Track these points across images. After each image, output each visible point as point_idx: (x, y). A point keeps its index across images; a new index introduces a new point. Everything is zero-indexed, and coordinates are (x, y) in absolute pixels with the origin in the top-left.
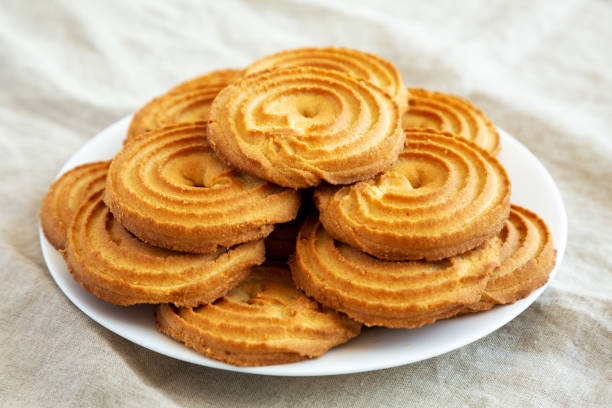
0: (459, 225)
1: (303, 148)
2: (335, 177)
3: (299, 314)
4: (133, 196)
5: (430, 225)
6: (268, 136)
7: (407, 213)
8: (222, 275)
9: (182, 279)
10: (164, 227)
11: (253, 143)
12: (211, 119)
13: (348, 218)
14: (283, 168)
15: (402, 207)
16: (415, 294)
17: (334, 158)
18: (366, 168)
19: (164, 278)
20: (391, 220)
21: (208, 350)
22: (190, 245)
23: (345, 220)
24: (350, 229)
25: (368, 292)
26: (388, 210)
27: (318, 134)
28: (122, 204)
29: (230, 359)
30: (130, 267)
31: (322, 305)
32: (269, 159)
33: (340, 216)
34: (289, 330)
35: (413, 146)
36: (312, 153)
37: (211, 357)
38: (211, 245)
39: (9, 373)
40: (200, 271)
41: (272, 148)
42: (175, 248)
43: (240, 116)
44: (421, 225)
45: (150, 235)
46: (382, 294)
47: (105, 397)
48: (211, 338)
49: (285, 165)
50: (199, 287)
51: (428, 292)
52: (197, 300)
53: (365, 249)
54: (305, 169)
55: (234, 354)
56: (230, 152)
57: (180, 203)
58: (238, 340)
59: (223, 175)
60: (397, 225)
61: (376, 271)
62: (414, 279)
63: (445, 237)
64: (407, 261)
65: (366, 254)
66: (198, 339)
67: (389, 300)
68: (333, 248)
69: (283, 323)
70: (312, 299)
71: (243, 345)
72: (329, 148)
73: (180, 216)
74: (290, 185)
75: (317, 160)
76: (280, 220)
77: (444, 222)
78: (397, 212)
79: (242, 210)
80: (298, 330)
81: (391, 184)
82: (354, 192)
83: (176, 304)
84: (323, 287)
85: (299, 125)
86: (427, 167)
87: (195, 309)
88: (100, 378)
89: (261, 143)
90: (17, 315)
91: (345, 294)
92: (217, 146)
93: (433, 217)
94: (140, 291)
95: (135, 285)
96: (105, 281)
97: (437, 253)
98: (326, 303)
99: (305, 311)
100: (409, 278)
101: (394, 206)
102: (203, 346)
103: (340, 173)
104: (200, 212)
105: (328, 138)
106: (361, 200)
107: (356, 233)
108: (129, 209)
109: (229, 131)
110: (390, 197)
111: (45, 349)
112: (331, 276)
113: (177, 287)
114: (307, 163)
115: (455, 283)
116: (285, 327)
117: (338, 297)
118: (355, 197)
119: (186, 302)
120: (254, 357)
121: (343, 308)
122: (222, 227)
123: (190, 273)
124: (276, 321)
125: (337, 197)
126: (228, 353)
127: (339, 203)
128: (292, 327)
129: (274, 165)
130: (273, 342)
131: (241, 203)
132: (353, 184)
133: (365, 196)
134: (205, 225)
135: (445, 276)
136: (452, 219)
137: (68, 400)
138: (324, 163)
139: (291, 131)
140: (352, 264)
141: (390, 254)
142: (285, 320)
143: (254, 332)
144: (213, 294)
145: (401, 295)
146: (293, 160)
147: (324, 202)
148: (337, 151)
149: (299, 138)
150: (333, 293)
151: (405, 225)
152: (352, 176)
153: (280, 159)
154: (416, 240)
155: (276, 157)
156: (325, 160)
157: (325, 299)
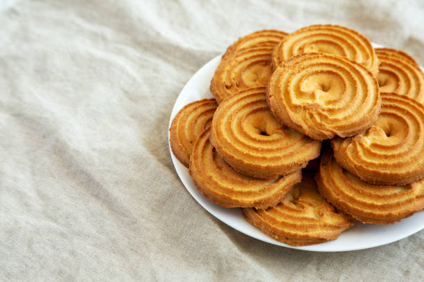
0: (416, 165)
1: (326, 117)
2: (343, 134)
3: (325, 215)
4: (229, 144)
5: (399, 165)
6: (305, 108)
7: (386, 157)
8: (281, 192)
9: (260, 194)
10: (249, 165)
11: (296, 112)
12: (270, 94)
13: (352, 159)
14: (314, 129)
15: (383, 153)
16: (390, 207)
17: (343, 123)
18: (361, 127)
19: (249, 194)
20: (376, 162)
21: (276, 237)
22: (263, 175)
23: (350, 160)
24: (353, 166)
25: (364, 204)
26: (374, 155)
27: (334, 107)
28: (224, 149)
29: (288, 241)
30: (230, 186)
31: (337, 209)
32: (306, 124)
33: (347, 157)
34: (320, 226)
35: (386, 106)
36: (331, 120)
37: (277, 240)
38: (275, 175)
39: (164, 239)
40: (269, 189)
41: (308, 116)
42: (255, 176)
43: (287, 93)
44: (395, 166)
45: (240, 168)
46: (372, 206)
47: (220, 259)
48: (278, 230)
49: (316, 128)
50: (269, 199)
51: (398, 205)
52: (268, 205)
53: (362, 178)
54: (328, 131)
55: (291, 239)
56: (283, 116)
57: (257, 150)
58: (293, 232)
59: (278, 129)
60: (380, 165)
61: (368, 190)
62: (390, 197)
63: (408, 173)
64: (386, 185)
65: (363, 181)
66: (270, 230)
67: (377, 209)
68: (342, 175)
69: (316, 221)
70: (331, 204)
71: (296, 235)
72: (340, 116)
73: (258, 158)
74: (318, 139)
75: (334, 125)
76: (312, 158)
77: (407, 164)
78: (380, 157)
79: (292, 154)
80: (325, 226)
81: (375, 135)
82: (354, 142)
83: (257, 208)
84: (338, 200)
85: (321, 99)
86: (395, 122)
87: (266, 210)
88: (217, 248)
89: (301, 113)
90: (164, 203)
91: (351, 205)
92: (275, 113)
93: (401, 160)
94: (237, 201)
95: (234, 198)
96: (217, 194)
97: (403, 181)
98: (339, 208)
99: (328, 213)
100: (387, 196)
101: (378, 152)
102: (273, 233)
103: (347, 131)
104: (268, 156)
105: (339, 109)
106: (359, 148)
107: (356, 168)
108: (229, 153)
109: (282, 104)
110: (375, 145)
111: (182, 226)
112: (342, 193)
113: (257, 198)
114: (328, 126)
115: (413, 199)
116: (318, 224)
117: (347, 206)
118: (355, 145)
119: (262, 207)
120: (301, 241)
121: (349, 212)
122: (282, 165)
123: (263, 191)
124: (312, 220)
125: (344, 145)
126: (287, 239)
127: (346, 149)
128: (322, 223)
129: (309, 127)
130: (312, 233)
131: (291, 150)
132: (354, 136)
133: (361, 145)
134: (272, 164)
135: (407, 194)
136: (412, 162)
137: (199, 259)
138: (338, 127)
139: (318, 105)
140: (354, 186)
141: (376, 181)
142: (317, 219)
143: (301, 227)
144: (276, 201)
145: (383, 207)
146: (321, 125)
147: (336, 146)
148: (345, 118)
149: (323, 110)
150: (344, 204)
151: (385, 166)
152: (353, 132)
153: (313, 124)
154: (392, 175)
155: (310, 122)
156: (339, 125)
157: (339, 206)
